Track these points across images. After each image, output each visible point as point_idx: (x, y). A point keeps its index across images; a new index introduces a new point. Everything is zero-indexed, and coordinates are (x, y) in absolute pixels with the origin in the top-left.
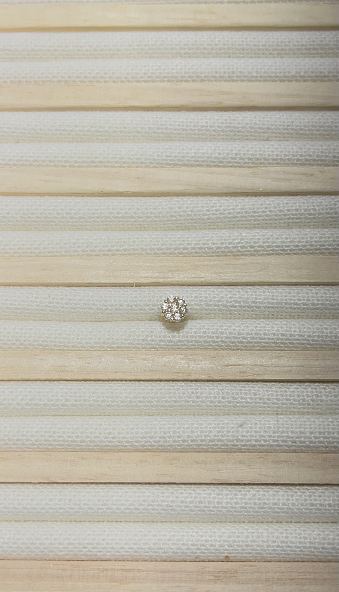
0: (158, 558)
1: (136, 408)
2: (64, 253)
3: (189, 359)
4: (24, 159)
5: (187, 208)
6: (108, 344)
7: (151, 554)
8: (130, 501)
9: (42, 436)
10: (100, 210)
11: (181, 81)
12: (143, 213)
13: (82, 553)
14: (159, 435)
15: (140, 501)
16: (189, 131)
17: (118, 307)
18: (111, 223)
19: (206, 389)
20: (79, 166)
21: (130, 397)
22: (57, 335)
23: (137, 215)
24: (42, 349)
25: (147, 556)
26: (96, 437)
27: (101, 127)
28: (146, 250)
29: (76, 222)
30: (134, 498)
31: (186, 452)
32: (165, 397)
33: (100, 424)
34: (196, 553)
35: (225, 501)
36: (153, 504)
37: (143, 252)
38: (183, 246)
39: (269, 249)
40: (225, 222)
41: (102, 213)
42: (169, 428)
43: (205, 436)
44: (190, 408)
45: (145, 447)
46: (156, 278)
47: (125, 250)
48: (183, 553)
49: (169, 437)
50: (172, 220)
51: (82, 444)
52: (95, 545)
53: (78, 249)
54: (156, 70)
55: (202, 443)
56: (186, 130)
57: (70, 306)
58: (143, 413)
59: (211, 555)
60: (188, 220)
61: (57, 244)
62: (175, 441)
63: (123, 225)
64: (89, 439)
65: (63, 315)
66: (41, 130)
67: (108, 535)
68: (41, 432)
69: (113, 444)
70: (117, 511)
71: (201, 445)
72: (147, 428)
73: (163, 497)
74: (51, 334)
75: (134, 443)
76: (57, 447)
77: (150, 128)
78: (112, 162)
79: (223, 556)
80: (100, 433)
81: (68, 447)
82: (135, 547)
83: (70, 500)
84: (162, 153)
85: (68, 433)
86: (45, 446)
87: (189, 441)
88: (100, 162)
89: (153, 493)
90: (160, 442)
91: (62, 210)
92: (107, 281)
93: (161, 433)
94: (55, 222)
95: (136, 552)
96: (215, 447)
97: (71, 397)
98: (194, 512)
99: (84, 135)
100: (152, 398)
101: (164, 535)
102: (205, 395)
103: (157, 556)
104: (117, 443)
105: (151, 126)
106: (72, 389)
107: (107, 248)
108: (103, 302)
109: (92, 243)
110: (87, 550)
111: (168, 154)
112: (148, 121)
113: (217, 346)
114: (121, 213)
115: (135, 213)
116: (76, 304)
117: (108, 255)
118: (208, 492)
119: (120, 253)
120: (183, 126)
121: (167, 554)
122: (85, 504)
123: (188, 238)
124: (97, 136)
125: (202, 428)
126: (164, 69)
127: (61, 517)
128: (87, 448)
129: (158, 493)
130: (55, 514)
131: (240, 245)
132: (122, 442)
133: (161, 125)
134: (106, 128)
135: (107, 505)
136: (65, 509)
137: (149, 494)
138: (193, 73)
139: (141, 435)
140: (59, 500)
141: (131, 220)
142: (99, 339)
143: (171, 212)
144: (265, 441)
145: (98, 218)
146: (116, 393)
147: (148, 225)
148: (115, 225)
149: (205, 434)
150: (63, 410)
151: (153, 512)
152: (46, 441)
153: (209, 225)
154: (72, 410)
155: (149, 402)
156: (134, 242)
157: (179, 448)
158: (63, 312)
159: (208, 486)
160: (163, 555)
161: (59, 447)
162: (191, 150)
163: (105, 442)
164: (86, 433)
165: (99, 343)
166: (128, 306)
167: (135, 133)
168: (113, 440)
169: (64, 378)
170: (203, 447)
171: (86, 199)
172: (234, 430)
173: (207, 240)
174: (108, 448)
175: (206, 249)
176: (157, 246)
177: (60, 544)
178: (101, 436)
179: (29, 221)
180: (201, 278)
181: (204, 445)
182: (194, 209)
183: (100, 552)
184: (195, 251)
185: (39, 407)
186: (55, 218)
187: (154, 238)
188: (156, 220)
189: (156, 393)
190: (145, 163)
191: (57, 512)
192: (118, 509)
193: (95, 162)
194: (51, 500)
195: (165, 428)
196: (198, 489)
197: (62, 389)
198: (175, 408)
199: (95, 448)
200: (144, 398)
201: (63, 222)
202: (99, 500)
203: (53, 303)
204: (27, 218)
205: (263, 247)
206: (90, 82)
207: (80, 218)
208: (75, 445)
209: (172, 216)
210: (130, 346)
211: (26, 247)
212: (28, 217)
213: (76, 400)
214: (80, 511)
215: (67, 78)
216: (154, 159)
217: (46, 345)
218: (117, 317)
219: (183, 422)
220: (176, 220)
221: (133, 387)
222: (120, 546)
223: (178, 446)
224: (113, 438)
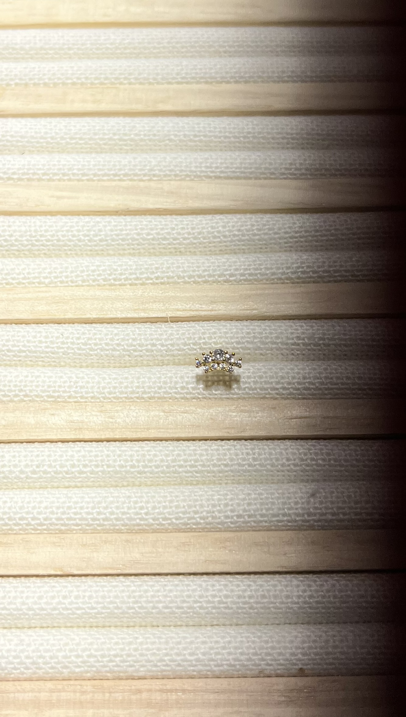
0: (209, 673)
1: (176, 475)
2: (80, 283)
3: (242, 411)
4: (31, 171)
5: (233, 226)
6: (138, 393)
7: (200, 667)
8: (170, 597)
9: (52, 513)
10: (126, 230)
11: (221, 83)
12: (179, 234)
13: (108, 669)
14: (206, 509)
15: (183, 597)
16: (232, 139)
17: (149, 347)
18: (139, 247)
19: (264, 449)
20: (99, 180)
21: (167, 461)
22: (72, 384)
23: (172, 236)
24: (53, 401)
25: (194, 671)
26: (124, 513)
27: (125, 135)
28: (184, 277)
29: (95, 246)
30: (175, 593)
31: (241, 531)
32: (213, 460)
33: (129, 497)
34: (260, 665)
35: (296, 594)
36: (201, 600)
37: (179, 281)
38: (229, 272)
39: (337, 274)
40: (280, 243)
41: (128, 234)
42: (219, 500)
43: (267, 510)
44: (245, 474)
45: (188, 526)
46: (196, 311)
47: (157, 278)
48: (243, 665)
49: (219, 512)
50: (214, 242)
51: (106, 523)
52: (125, 657)
53: (99, 278)
54: (192, 69)
55: (262, 519)
56: (229, 138)
57: (88, 346)
58: (184, 482)
59: (279, 667)
60: (234, 241)
61: (72, 272)
62: (227, 517)
63: (154, 248)
64: (115, 516)
65: (80, 359)
66: (52, 138)
67: (141, 643)
68: (51, 507)
69: (146, 522)
70: (154, 611)
71: (261, 522)
72: (190, 501)
73: (214, 590)
74: (65, 382)
75: (174, 521)
76: (73, 527)
77: (185, 136)
78: (140, 175)
79: (295, 669)
80: (129, 508)
81: (87, 528)
82: (179, 658)
83: (90, 597)
84: (201, 163)
85: (87, 508)
86: (57, 527)
87: (246, 517)
88: (125, 175)
89: (200, 586)
90: (207, 518)
91: (79, 231)
92: (136, 315)
93: (208, 507)
94: (70, 246)
95: (179, 665)
96: (279, 524)
97: (91, 461)
98: (256, 611)
99: (105, 144)
100: (196, 461)
101: (217, 642)
102: (263, 456)
103: (208, 671)
104: (151, 521)
105: (187, 133)
106: (91, 451)
107: (134, 276)
108: (130, 341)
109: (116, 270)
110: (114, 664)
111: (208, 165)
112: (183, 127)
113: (277, 394)
114: (152, 234)
115: (169, 233)
116: (96, 344)
117: (136, 284)
118: (272, 582)
119: (151, 281)
120: (225, 133)
121: (221, 668)
122: (111, 602)
123: (235, 262)
124: (121, 145)
125: (261, 499)
126: (201, 69)
127: (78, 620)
128: (112, 528)
129: (207, 585)
130: (71, 616)
131: (301, 270)
132: (158, 519)
133: (199, 131)
134: (132, 136)
135: (140, 602)
136: (84, 609)
137: (194, 587)
138: (236, 73)
139: (183, 510)
140: (77, 597)
141: (164, 242)
142: (126, 387)
143: (213, 232)
144: (344, 514)
145: (123, 240)
146: (149, 455)
147: (185, 248)
148: (144, 249)
149: (266, 506)
150: (80, 479)
151: (201, 611)
152: (58, 519)
153: (261, 248)
154: (92, 479)
155: (191, 466)
156: (169, 268)
157: (232, 526)
158: (80, 355)
159: (272, 576)
160: (216, 669)
161: (76, 528)
162: (236, 159)
163: (135, 519)
164: (111, 508)
165: (126, 393)
166: (162, 345)
167: (167, 142)
168: (147, 517)
169: (81, 437)
170: (264, 524)
171: (108, 218)
172: (303, 500)
173: (260, 265)
174: (140, 527)
175: (259, 276)
176: (197, 273)
177: (78, 656)
178: (130, 511)
179: (37, 245)
180: (254, 309)
181: (266, 522)
182: (242, 228)
183: (131, 666)
184: (245, 278)
185: (49, 475)
186: (70, 240)
187: (193, 263)
188: (195, 241)
189: (201, 455)
190: (181, 176)
191: (74, 614)
192: (154, 608)
193: (119, 176)
194: (65, 597)
195: (213, 500)
196: (259, 580)
197: (79, 451)
198: (226, 474)
199: (123, 528)
200: (185, 461)
201: (80, 246)
202: (129, 597)
203: (67, 343)
204: (34, 242)
205: (329, 272)
206: (112, 83)
207: (101, 240)
208: (96, 524)
209: (215, 237)
210: (165, 396)
211: (33, 275)
212: (36, 241)
213: (97, 466)
214: (104, 611)
215: (83, 80)
216: (191, 171)
217: (59, 397)
218: (149, 360)
219: (236, 491)
220: (220, 242)
221: (171, 448)
222: (158, 658)
223: (232, 523)
224: (146, 514)
